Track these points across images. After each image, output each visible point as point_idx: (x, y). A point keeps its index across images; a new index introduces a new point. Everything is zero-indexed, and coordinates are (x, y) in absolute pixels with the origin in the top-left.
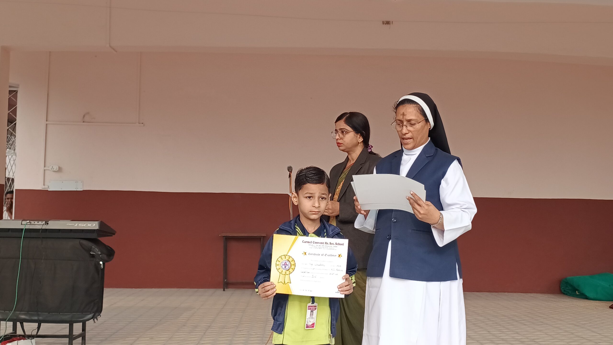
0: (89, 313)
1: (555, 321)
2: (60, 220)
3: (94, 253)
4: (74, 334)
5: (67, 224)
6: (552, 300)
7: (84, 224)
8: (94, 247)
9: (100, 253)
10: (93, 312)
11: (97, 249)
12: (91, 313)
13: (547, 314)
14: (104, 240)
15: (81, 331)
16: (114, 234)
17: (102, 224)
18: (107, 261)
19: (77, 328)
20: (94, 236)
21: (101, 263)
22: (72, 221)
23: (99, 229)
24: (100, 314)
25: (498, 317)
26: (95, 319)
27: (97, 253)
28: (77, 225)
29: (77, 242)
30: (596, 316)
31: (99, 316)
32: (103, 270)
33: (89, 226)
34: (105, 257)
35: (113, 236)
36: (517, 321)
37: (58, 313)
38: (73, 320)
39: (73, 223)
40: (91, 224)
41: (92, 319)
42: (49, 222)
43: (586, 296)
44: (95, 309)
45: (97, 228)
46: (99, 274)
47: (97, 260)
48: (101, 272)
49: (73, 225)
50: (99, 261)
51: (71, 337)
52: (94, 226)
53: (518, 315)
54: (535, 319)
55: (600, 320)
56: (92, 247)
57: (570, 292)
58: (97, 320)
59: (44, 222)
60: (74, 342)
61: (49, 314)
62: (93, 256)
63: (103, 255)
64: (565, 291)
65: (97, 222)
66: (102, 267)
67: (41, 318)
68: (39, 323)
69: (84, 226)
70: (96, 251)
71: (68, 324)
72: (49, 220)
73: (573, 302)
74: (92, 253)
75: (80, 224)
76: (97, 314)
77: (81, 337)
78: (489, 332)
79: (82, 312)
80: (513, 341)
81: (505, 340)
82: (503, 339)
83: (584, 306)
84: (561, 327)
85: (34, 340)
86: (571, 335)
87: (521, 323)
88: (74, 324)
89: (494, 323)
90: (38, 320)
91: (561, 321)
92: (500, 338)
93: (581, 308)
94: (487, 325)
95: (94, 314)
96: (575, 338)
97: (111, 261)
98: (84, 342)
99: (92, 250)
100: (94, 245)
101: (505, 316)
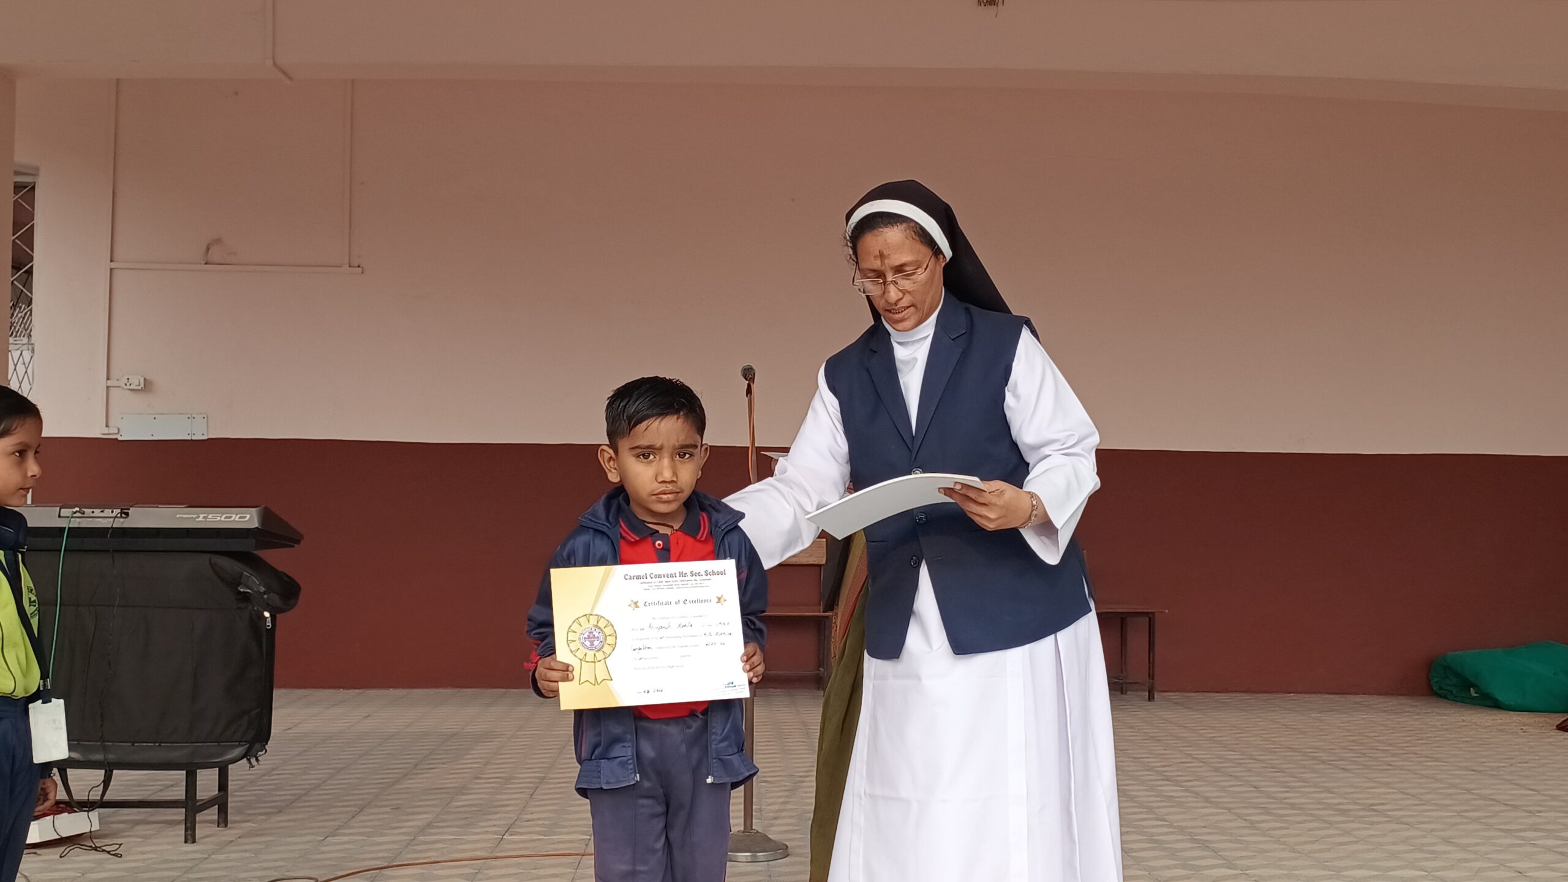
0: (237, 743)
1: (1420, 762)
2: (160, 506)
3: (249, 591)
4: (197, 798)
5: (178, 516)
6: (1409, 712)
7: (222, 515)
8: (248, 575)
9: (262, 589)
10: (248, 742)
11: (256, 578)
12: (241, 743)
13: (1400, 745)
14: (273, 557)
15: (217, 792)
16: (298, 542)
17: (267, 516)
18: (282, 611)
19: (207, 781)
20: (246, 545)
21: (267, 614)
22: (188, 507)
23: (259, 527)
24: (264, 746)
25: (1275, 752)
26: (251, 760)
27: (256, 590)
28: (204, 518)
29: (204, 560)
30: (1526, 749)
31: (262, 751)
32: (271, 633)
33: (234, 520)
34: (276, 600)
35: (296, 545)
36: (1324, 762)
37: (158, 744)
38: (196, 761)
39: (194, 514)
40: (238, 516)
41: (245, 759)
42: (131, 511)
43: (1497, 700)
44: (251, 733)
45: (255, 524)
46: (260, 645)
47: (255, 608)
48: (265, 639)
49: (192, 518)
50: (261, 609)
51: (191, 805)
52: (247, 519)
53: (1328, 747)
54: (1371, 757)
55: (1537, 758)
56: (241, 575)
57: (1454, 691)
58: (257, 760)
59: (119, 511)
60: (199, 817)
61: (133, 745)
62: (245, 597)
63: (272, 594)
64: (1440, 688)
65: (254, 510)
66: (269, 626)
67: (111, 757)
68: (107, 769)
69: (220, 520)
70: (254, 584)
71: (184, 772)
72: (131, 506)
73: (1463, 716)
74: (242, 590)
75: (210, 516)
76: (257, 746)
77: (217, 806)
78: (1255, 787)
79: (219, 742)
80: (1318, 809)
81: (1300, 809)
82: (1292, 804)
83: (1494, 726)
84: (1439, 776)
85: (94, 815)
86: (1464, 793)
87: (1336, 767)
88: (198, 771)
89: (1266, 767)
90: (106, 763)
91: (1437, 760)
92: (1287, 803)
93: (1485, 730)
94: (1249, 771)
95: (249, 747)
96: (1475, 802)
97: (290, 610)
98: (223, 820)
99: (242, 581)
100: (248, 569)
101: (1292, 749)
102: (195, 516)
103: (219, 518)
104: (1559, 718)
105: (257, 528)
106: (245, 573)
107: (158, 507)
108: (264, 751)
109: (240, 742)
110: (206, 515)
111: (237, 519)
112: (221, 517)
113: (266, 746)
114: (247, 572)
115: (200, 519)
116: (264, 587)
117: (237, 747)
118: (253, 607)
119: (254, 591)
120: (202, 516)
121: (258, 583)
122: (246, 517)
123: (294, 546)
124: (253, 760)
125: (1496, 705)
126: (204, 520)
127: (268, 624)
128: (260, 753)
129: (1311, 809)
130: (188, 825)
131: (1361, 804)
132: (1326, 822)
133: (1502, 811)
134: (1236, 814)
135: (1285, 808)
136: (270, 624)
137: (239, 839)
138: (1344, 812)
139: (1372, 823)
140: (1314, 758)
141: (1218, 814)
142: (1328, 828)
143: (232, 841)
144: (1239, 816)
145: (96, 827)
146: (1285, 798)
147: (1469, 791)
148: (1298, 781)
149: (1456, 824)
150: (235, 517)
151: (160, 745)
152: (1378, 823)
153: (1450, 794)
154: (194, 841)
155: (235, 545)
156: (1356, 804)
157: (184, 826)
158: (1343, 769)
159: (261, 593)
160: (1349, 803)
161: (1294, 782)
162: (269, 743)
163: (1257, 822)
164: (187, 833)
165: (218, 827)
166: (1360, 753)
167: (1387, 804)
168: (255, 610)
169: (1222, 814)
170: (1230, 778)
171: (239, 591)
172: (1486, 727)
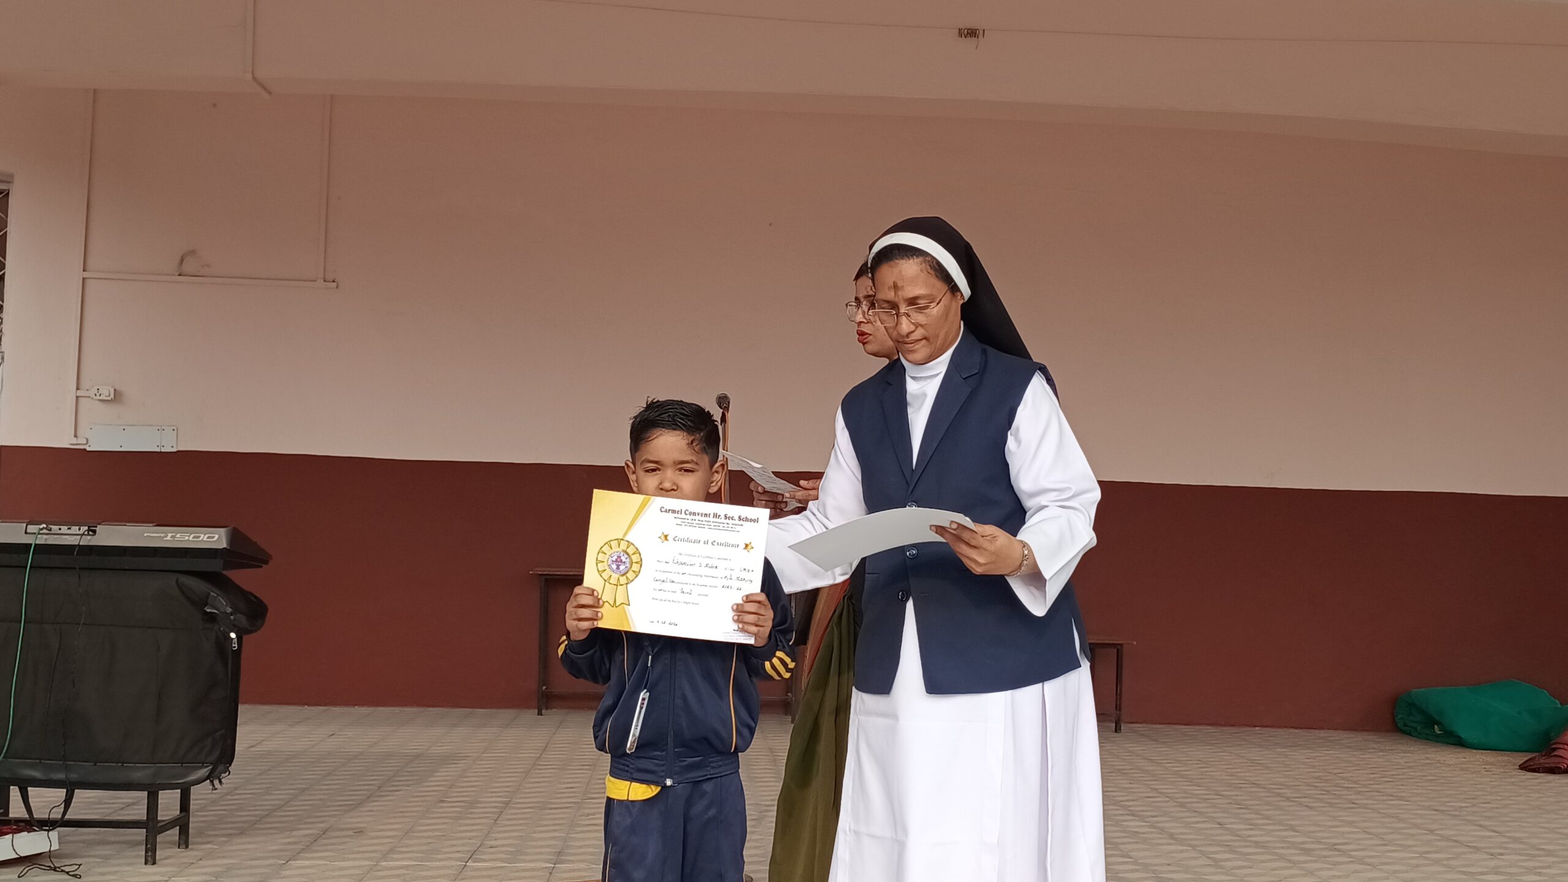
0: (201, 765)
1: (1384, 800)
2: (128, 524)
3: (215, 611)
4: (159, 818)
5: (145, 535)
6: (1373, 748)
7: (191, 534)
8: (215, 595)
9: (229, 610)
10: (212, 763)
11: (222, 598)
12: (205, 765)
13: (1364, 783)
14: (241, 577)
15: (178, 812)
16: (266, 562)
17: (236, 537)
18: (249, 632)
19: (169, 802)
20: (215, 566)
21: (233, 635)
22: (157, 526)
23: (228, 548)
24: (228, 767)
25: (1241, 788)
26: (214, 781)
27: (222, 610)
28: (172, 537)
29: (172, 579)
30: (1489, 789)
31: (225, 773)
32: (238, 653)
33: (202, 540)
34: (242, 620)
35: (263, 565)
36: (1288, 799)
37: (120, 764)
38: (158, 783)
39: (162, 533)
40: (207, 536)
41: (209, 781)
42: (99, 528)
43: (1460, 738)
44: (216, 755)
45: (223, 544)
46: (226, 664)
47: (222, 629)
48: (231, 660)
49: (160, 536)
50: (227, 630)
51: (152, 826)
52: (215, 539)
53: (1293, 784)
54: (1334, 794)
55: (1499, 798)
56: (209, 594)
57: (1419, 728)
58: (220, 782)
59: (86, 528)
60: (160, 838)
61: (95, 765)
62: (212, 618)
63: (238, 615)
64: (1405, 725)
65: (222, 530)
66: (235, 647)
67: (74, 776)
68: (69, 789)
69: (188, 540)
70: (220, 604)
71: (146, 793)
72: (99, 524)
73: (1428, 754)
74: (208, 610)
75: (178, 536)
76: (220, 768)
77: (178, 827)
78: (1220, 824)
79: (182, 764)
80: (1283, 848)
81: (1263, 847)
82: (1256, 842)
83: (1457, 764)
84: (1402, 816)
85: (54, 834)
86: (1428, 834)
87: (1300, 804)
88: (160, 792)
89: (1231, 803)
90: (68, 782)
91: (1401, 798)
92: (1251, 841)
93: (1448, 769)
94: (1214, 807)
95: (212, 769)
96: (1439, 843)
97: (256, 631)
98: (184, 841)
99: (209, 601)
100: (215, 590)
101: (1258, 786)
102: (162, 535)
103: (187, 538)
104: (1522, 758)
105: (225, 548)
106: (212, 593)
107: (125, 525)
108: (228, 773)
109: (203, 763)
110: (174, 534)
111: (205, 539)
112: (189, 536)
113: (230, 768)
114: (213, 592)
115: (168, 538)
116: (231, 608)
117: (200, 768)
118: (220, 628)
119: (222, 613)
120: (170, 535)
121: (225, 603)
122: (214, 537)
123: (261, 567)
124: (216, 782)
125: (1460, 743)
126: (171, 539)
127: (233, 645)
128: (223, 775)
129: (1274, 848)
130: (149, 846)
131: (1325, 844)
132: (1290, 861)
133: (1465, 853)
134: (1201, 852)
135: (1250, 846)
136: (236, 645)
137: (200, 862)
138: (1307, 851)
139: (1335, 864)
140: (1279, 795)
141: (1182, 851)
142: (1291, 868)
143: (193, 863)
144: (1203, 853)
145: (55, 846)
146: (1250, 836)
147: (1432, 831)
148: (1263, 819)
149: (1417, 866)
150: (203, 537)
151: (122, 765)
152: (1341, 863)
153: (1413, 835)
154: (154, 863)
155: (202, 565)
156: (1320, 843)
157: (144, 847)
158: (1306, 806)
159: (228, 613)
160: (1313, 843)
161: (1258, 819)
162: (233, 764)
163: (1221, 860)
164: (148, 854)
165: (179, 848)
166: (1324, 791)
167: (1351, 843)
168: (220, 631)
169: (1187, 851)
170: (1195, 814)
171: (205, 611)
172: (1450, 765)
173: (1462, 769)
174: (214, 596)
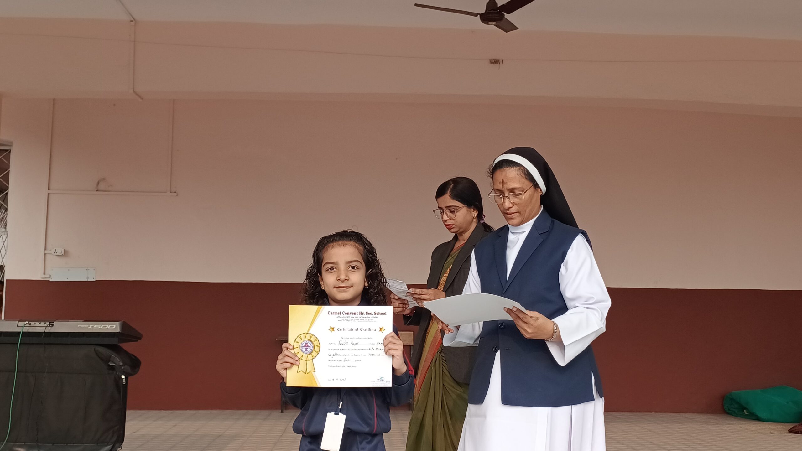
0: (107, 444)
2: (70, 321)
3: (114, 364)
5: (79, 326)
6: (713, 422)
7: (102, 325)
9: (121, 364)
10: (112, 443)
11: (118, 358)
12: (109, 444)
13: (708, 441)
14: (127, 346)
16: (140, 339)
17: (124, 326)
18: (131, 375)
20: (114, 341)
21: (123, 377)
22: (84, 321)
23: (120, 332)
24: (121, 445)
25: (644, 445)
27: (118, 364)
28: (92, 327)
29: (92, 348)
30: (773, 443)
31: (119, 448)
32: (125, 386)
33: (108, 328)
34: (128, 369)
37: (66, 445)
39: (87, 325)
40: (110, 326)
42: (55, 323)
43: (758, 416)
44: (114, 439)
45: (118, 330)
46: (119, 393)
48: (122, 390)
49: (86, 327)
50: (120, 374)
52: (114, 327)
53: (671, 442)
54: (693, 447)
55: (778, 448)
56: (111, 356)
57: (736, 411)
59: (48, 323)
61: (53, 445)
62: (112, 368)
63: (126, 366)
64: (729, 410)
65: (118, 323)
66: (124, 383)
67: (42, 450)
69: (100, 328)
70: (117, 361)
72: (55, 321)
73: (741, 425)
74: (111, 364)
75: (95, 326)
76: (117, 445)
79: (97, 444)
83: (756, 432)
93: (752, 433)
95: (113, 446)
97: (134, 374)
99: (111, 359)
100: (114, 353)
101: (653, 444)
102: (87, 326)
104: (790, 426)
105: (119, 332)
107: (68, 321)
108: (121, 448)
110: (93, 325)
114: (114, 355)
115: (90, 327)
116: (122, 362)
117: (107, 446)
118: (117, 373)
121: (119, 360)
122: (113, 327)
123: (138, 341)
125: (758, 419)
126: (92, 328)
155: (107, 341)
159: (121, 366)
162: (123, 444)
166: (687, 445)
168: (117, 375)
171: (109, 365)
172: (752, 431)
173: (759, 433)
174: (113, 357)
